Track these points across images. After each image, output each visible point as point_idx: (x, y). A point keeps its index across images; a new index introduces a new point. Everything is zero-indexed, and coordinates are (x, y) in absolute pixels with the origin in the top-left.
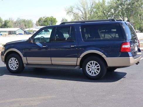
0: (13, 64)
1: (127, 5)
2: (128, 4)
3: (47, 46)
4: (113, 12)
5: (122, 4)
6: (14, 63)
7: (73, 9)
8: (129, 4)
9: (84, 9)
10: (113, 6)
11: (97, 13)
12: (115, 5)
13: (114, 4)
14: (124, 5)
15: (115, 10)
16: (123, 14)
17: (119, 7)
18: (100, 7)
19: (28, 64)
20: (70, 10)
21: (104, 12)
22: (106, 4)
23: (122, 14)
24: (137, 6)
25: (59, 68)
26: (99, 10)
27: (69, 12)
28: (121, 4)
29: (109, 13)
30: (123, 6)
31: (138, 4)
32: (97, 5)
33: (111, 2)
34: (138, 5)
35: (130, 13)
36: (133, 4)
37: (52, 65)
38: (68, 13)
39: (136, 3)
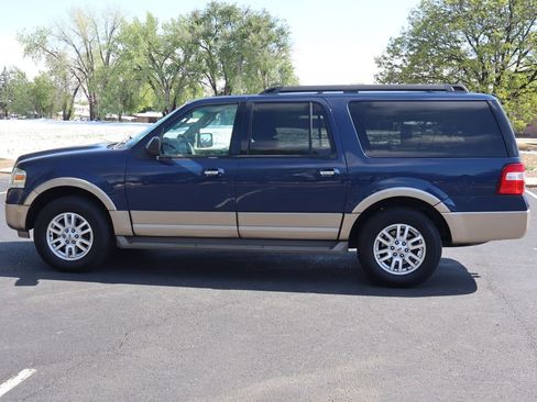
0: (70, 236)
1: (224, 37)
2: (229, 36)
3: (222, 171)
4: (182, 58)
5: (210, 35)
6: (73, 235)
7: (48, 38)
8: (232, 38)
9: (85, 41)
10: (182, 39)
11: (130, 58)
12: (188, 36)
13: (186, 32)
14: (216, 40)
15: (188, 52)
16: (213, 67)
17: (199, 43)
18: (141, 39)
19: (134, 237)
20: (36, 41)
21: (154, 55)
22: (160, 32)
23: (208, 64)
24: (255, 44)
25: (268, 248)
26: (137, 50)
27: (34, 46)
28: (207, 35)
29: (169, 62)
30: (212, 42)
31: (260, 38)
32: (131, 31)
33: (174, 24)
34: (259, 43)
35: (233, 65)
36: (245, 36)
37: (240, 238)
38: (28, 50)
39: (253, 36)
